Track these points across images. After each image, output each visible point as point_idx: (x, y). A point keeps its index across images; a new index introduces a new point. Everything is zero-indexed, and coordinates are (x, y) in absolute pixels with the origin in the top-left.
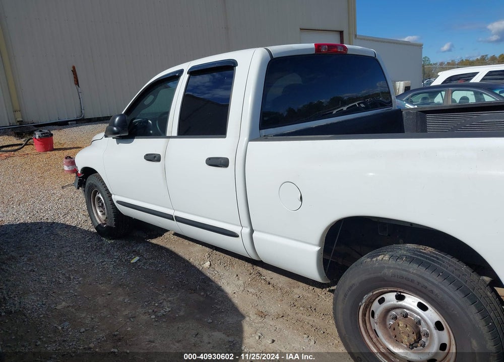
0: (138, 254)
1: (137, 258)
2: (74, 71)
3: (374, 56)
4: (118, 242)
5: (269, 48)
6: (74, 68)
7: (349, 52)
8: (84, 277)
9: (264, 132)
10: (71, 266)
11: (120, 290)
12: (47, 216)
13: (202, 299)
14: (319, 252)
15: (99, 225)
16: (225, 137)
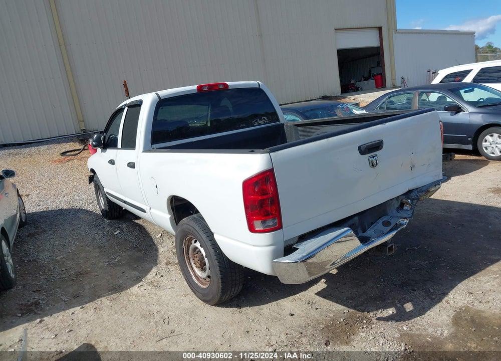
0: (119, 228)
1: (119, 231)
2: (125, 85)
3: (258, 87)
4: (113, 221)
5: (158, 92)
6: (125, 82)
7: (229, 88)
8: (80, 242)
9: (154, 146)
10: (76, 236)
11: (97, 250)
12: (77, 205)
13: (141, 255)
14: (170, 218)
15: (103, 210)
16: (135, 149)
